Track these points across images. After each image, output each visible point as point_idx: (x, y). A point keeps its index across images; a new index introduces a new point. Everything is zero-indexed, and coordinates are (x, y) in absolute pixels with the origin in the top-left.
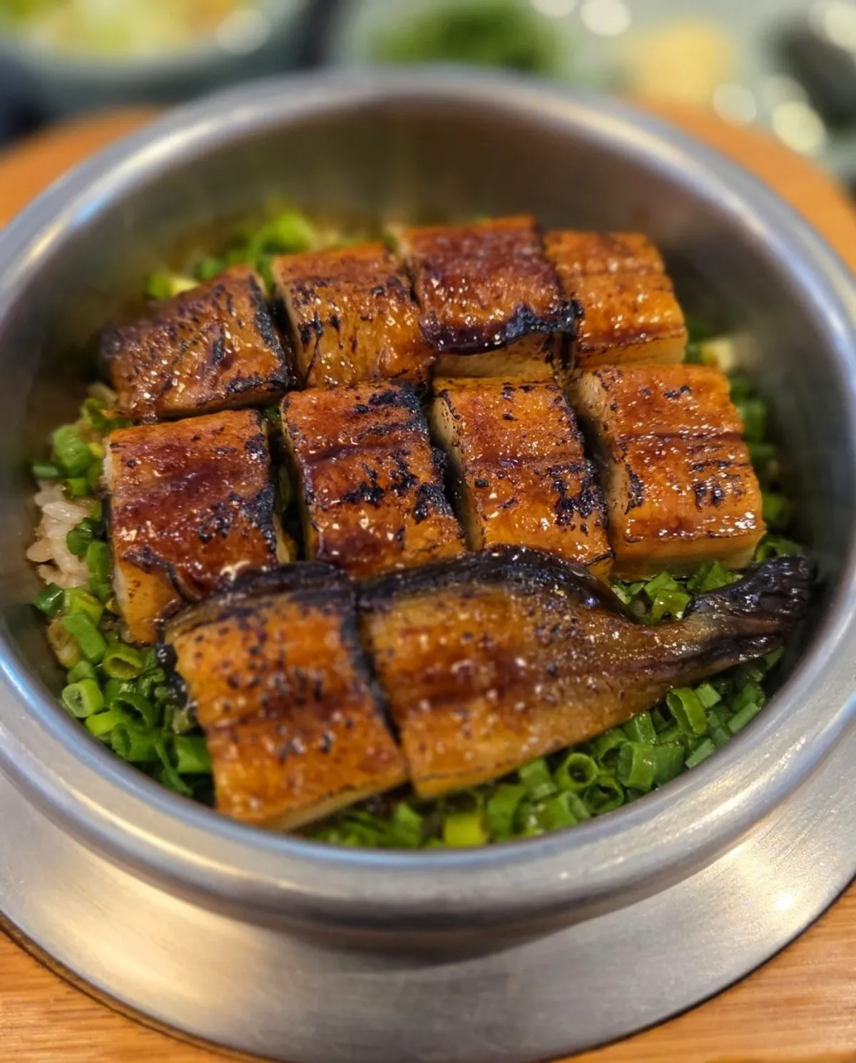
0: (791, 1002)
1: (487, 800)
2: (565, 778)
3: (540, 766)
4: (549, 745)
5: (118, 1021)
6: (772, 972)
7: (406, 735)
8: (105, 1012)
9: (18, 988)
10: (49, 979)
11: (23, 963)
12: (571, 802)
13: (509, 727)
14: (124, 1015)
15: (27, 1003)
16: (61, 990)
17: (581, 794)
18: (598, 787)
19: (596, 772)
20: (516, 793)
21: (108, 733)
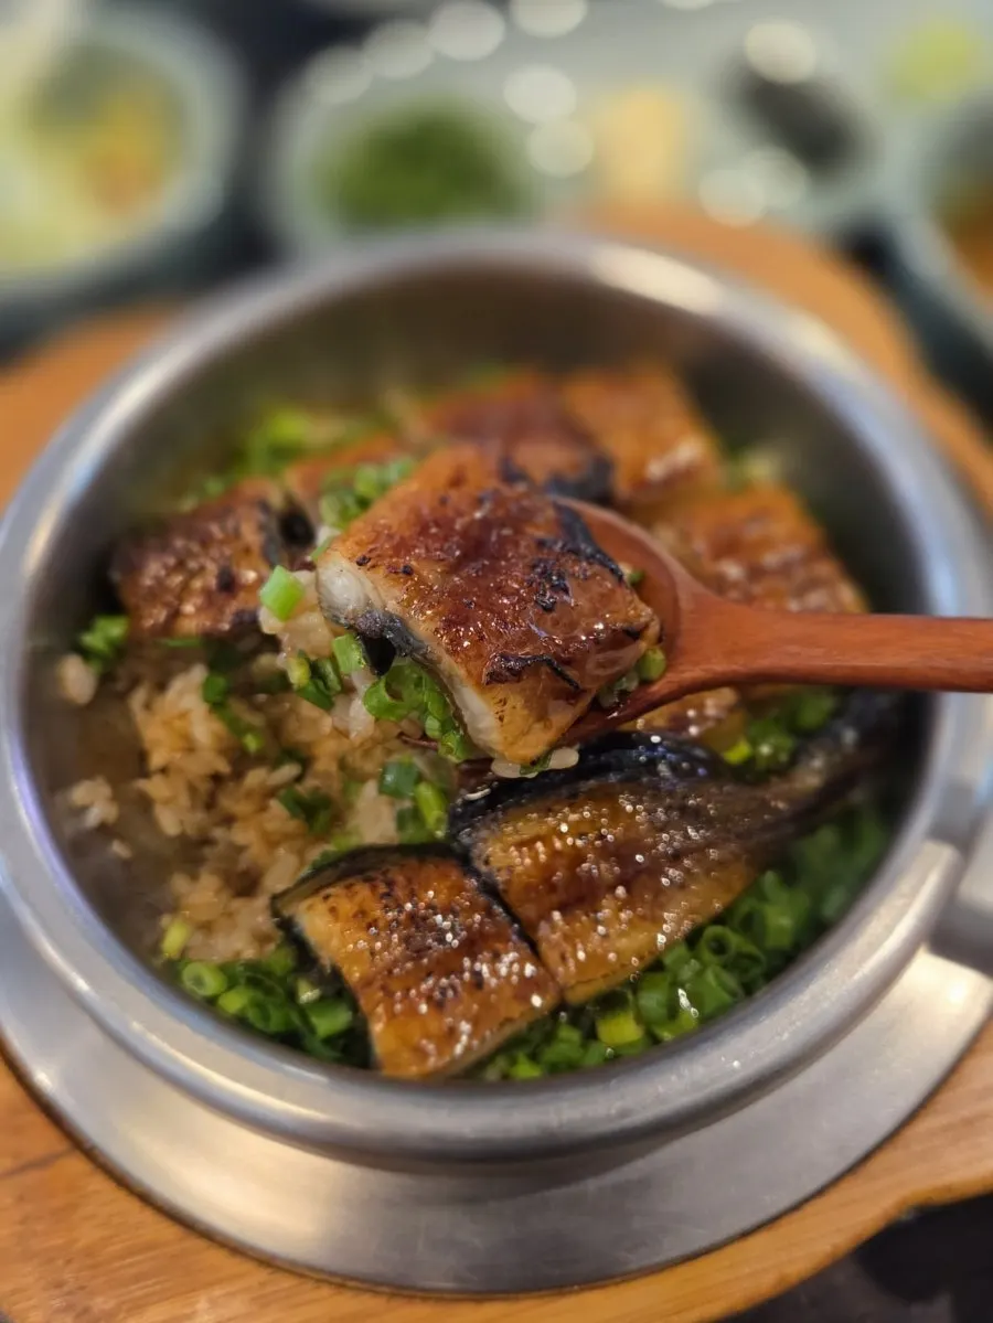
0: (969, 1123)
1: (635, 992)
2: (707, 955)
3: (682, 950)
4: (687, 925)
5: (325, 1291)
6: (945, 1098)
7: (544, 947)
8: (310, 1285)
9: (220, 1282)
10: (246, 1266)
11: (217, 1257)
12: (717, 977)
13: (643, 918)
14: (330, 1283)
15: (232, 1295)
16: (262, 1274)
17: (725, 967)
18: (741, 956)
19: (735, 941)
20: (663, 980)
21: (243, 1010)
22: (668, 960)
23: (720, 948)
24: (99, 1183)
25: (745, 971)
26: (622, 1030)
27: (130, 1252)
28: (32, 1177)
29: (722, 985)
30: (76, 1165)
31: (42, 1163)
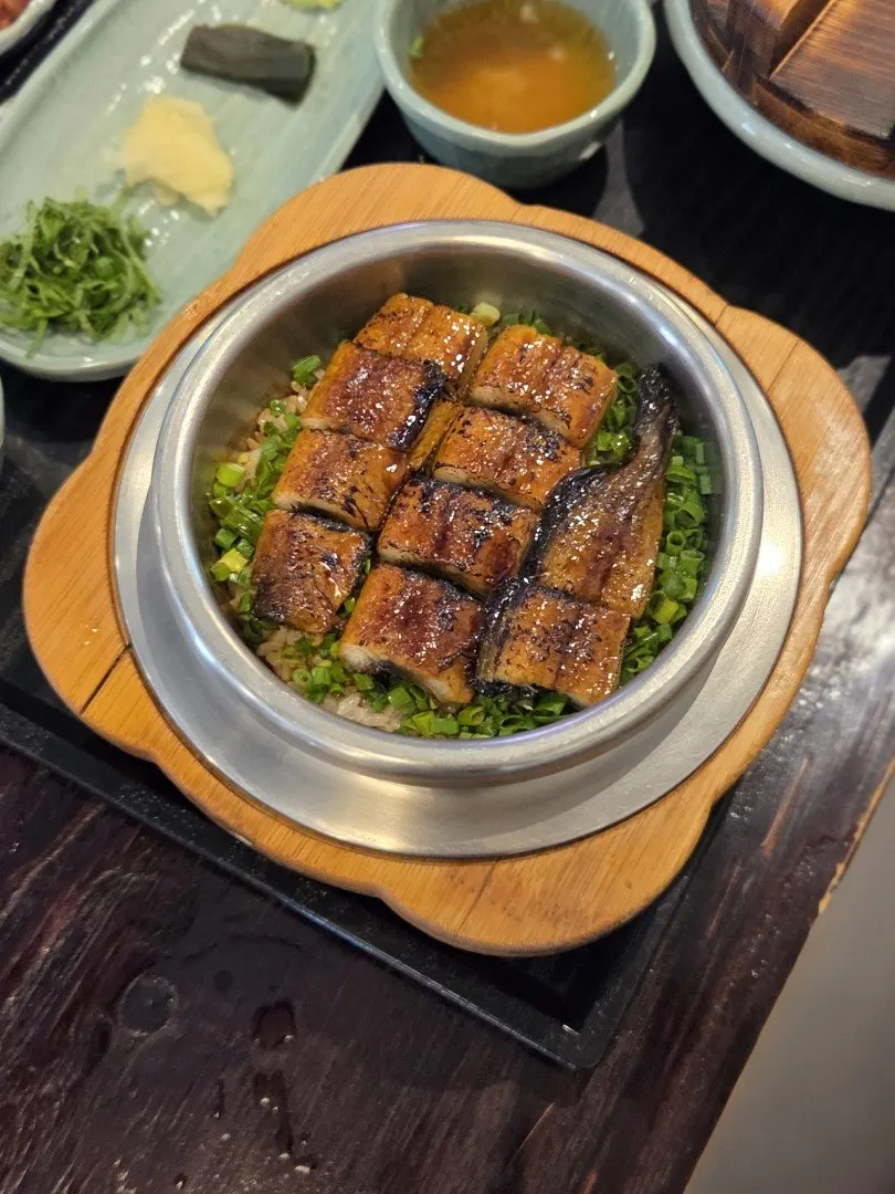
1: (660, 589)
2: (675, 550)
3: (663, 558)
4: (655, 545)
12: (687, 555)
17: (686, 548)
19: (680, 534)
20: (666, 574)
22: (661, 566)
23: (676, 542)
24: (519, 865)
25: (694, 545)
26: (669, 609)
27: (560, 877)
28: (488, 891)
29: (691, 556)
30: (503, 867)
31: (487, 880)
